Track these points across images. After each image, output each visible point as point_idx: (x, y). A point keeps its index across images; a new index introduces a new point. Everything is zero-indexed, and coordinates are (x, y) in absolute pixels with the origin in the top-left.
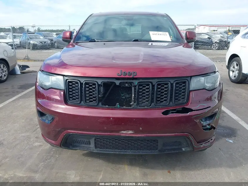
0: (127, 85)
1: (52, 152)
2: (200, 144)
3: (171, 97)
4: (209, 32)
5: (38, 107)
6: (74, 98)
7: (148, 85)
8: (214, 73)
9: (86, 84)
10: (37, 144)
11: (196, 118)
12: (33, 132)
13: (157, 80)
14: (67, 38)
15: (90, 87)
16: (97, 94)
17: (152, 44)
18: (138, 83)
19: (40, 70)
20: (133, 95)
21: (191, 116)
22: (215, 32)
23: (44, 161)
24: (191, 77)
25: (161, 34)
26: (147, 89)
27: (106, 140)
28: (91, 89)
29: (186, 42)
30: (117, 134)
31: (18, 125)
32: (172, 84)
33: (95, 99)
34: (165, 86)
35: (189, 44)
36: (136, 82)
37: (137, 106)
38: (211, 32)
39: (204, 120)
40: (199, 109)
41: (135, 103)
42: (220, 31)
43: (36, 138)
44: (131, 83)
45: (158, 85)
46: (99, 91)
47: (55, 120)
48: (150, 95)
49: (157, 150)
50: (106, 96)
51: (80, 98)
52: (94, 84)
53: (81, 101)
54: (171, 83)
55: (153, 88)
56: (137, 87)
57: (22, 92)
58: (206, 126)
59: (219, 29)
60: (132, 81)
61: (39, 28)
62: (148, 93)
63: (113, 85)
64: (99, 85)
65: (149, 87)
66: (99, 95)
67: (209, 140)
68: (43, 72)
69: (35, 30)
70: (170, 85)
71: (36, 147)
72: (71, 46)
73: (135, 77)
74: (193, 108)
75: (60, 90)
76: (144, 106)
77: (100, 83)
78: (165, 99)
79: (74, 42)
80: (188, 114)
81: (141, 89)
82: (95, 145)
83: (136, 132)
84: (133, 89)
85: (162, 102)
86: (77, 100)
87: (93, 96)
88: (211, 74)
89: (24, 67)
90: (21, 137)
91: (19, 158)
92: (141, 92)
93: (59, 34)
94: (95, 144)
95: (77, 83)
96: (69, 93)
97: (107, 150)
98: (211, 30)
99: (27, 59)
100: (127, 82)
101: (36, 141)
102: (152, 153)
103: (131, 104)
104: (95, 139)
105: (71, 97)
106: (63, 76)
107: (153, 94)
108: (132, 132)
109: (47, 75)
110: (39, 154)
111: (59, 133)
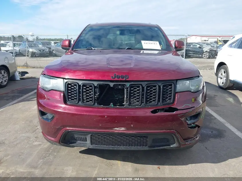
0: (120, 87)
1: (51, 151)
2: (186, 141)
3: (159, 98)
4: (200, 41)
5: (39, 107)
6: (72, 98)
7: (139, 87)
8: (198, 77)
9: (84, 85)
10: (36, 143)
11: (182, 117)
12: (33, 132)
13: (146, 83)
14: (66, 46)
15: (87, 89)
16: (93, 95)
17: (143, 52)
18: (130, 85)
19: (42, 74)
20: (125, 96)
21: (177, 115)
22: (206, 42)
23: (43, 159)
24: (177, 80)
25: (151, 43)
26: (138, 90)
27: (101, 136)
28: (88, 90)
29: (175, 50)
30: (111, 131)
31: (19, 127)
32: (159, 87)
33: (91, 99)
34: (154, 88)
35: (178, 52)
36: (128, 85)
37: (129, 106)
38: (202, 42)
39: (189, 119)
40: (184, 108)
41: (127, 103)
42: (211, 40)
43: (35, 138)
44: (124, 85)
45: (148, 87)
46: (95, 93)
47: (55, 118)
48: (141, 96)
49: (147, 146)
50: (102, 97)
51: (78, 98)
52: (91, 86)
53: (79, 101)
54: (158, 85)
55: (143, 90)
56: (129, 88)
57: (22, 96)
58: (191, 125)
59: (209, 39)
60: (124, 83)
61: (37, 37)
62: (138, 94)
63: (108, 87)
64: (95, 87)
65: (140, 89)
66: (95, 95)
67: (194, 138)
68: (44, 76)
69: (34, 39)
70: (157, 87)
71: (35, 146)
72: (69, 53)
73: (127, 80)
74: (179, 108)
75: (60, 91)
76: (136, 106)
77: (96, 85)
78: (153, 99)
79: (72, 49)
80: (174, 113)
81: (132, 90)
82: (91, 142)
83: (128, 129)
84: (125, 90)
85: (151, 102)
86: (75, 100)
87: (90, 96)
88: (195, 78)
89: (23, 73)
90: (21, 137)
91: (20, 156)
92: (132, 93)
93: (58, 42)
94: (91, 140)
95: (76, 85)
96: (68, 94)
97: (102, 146)
98: (202, 40)
99: (27, 66)
100: (120, 84)
101: (36, 141)
102: (142, 148)
103: (124, 104)
104: (91, 136)
105: (70, 98)
106: (64, 79)
107: (143, 95)
108: (125, 129)
109: (48, 78)
110: (38, 152)
111: (58, 130)
